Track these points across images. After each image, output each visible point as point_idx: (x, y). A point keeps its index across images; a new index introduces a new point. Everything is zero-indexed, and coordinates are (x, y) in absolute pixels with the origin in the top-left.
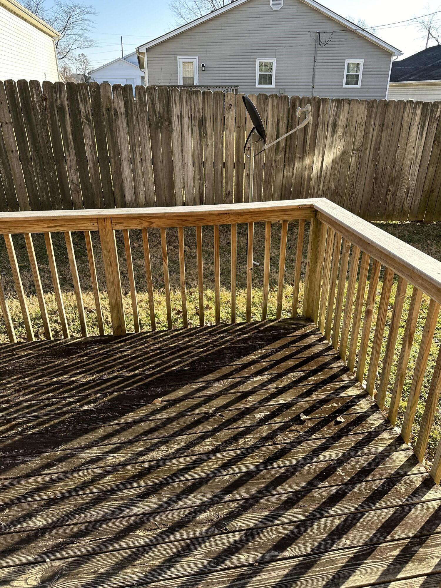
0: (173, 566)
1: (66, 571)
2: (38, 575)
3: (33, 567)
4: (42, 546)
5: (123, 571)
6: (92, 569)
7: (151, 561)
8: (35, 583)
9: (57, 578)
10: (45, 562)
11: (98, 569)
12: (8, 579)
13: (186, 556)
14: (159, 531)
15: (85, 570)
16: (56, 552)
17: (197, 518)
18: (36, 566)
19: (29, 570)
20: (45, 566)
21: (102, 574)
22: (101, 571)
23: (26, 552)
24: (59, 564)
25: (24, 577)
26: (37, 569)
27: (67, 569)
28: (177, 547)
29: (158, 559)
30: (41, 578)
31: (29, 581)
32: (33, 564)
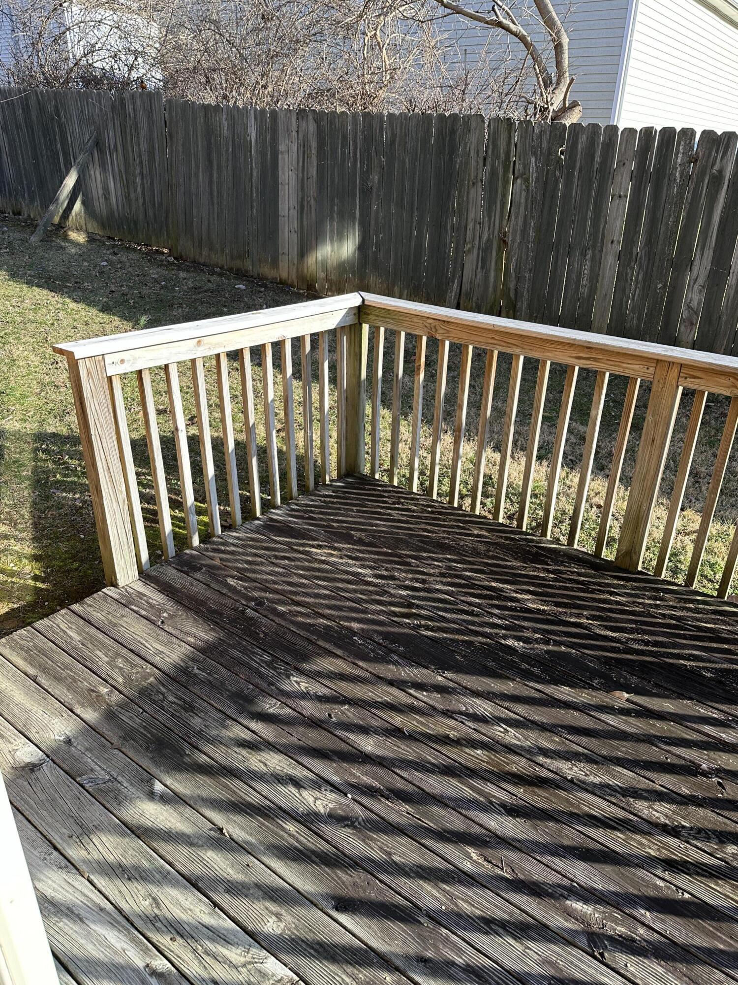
0: (487, 933)
1: (360, 824)
2: (330, 805)
3: (331, 791)
4: (354, 775)
5: (421, 882)
6: (388, 847)
7: (463, 900)
8: (322, 811)
9: (346, 823)
10: (346, 795)
11: (394, 854)
12: (301, 783)
13: (515, 938)
14: (499, 872)
15: (379, 841)
16: (363, 793)
17: (568, 902)
18: (335, 792)
19: (326, 790)
20: (343, 800)
21: (395, 862)
22: (396, 858)
23: (334, 768)
24: (358, 810)
25: (318, 795)
26: (333, 796)
27: (362, 822)
28: (511, 914)
29: (473, 906)
30: (331, 809)
31: (318, 802)
32: (335, 787)
